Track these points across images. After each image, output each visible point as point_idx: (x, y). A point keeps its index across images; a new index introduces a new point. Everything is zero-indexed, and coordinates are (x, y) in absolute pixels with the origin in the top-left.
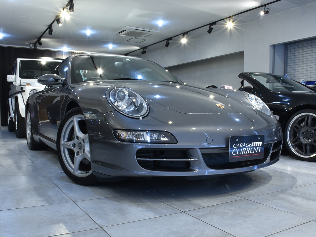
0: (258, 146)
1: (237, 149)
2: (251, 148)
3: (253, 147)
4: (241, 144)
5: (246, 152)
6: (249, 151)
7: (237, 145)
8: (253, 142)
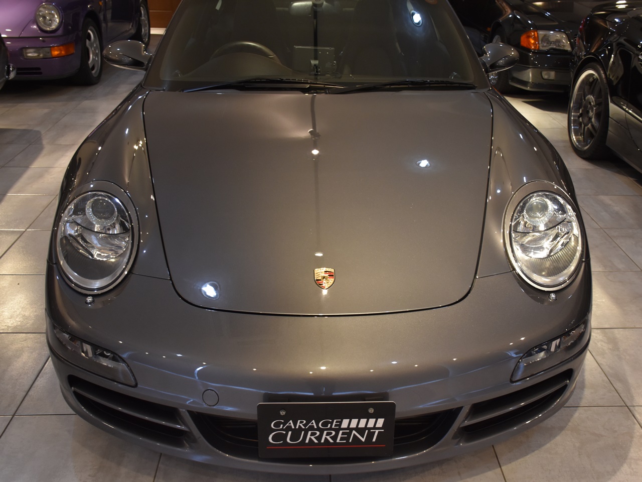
0: (366, 428)
1: (284, 432)
2: (341, 432)
3: (348, 428)
4: (299, 421)
5: (319, 439)
6: (335, 438)
7: (284, 424)
8: (346, 418)
